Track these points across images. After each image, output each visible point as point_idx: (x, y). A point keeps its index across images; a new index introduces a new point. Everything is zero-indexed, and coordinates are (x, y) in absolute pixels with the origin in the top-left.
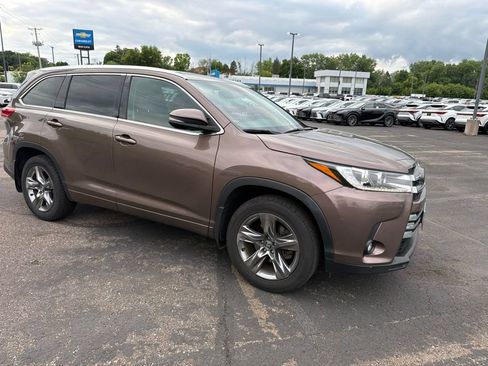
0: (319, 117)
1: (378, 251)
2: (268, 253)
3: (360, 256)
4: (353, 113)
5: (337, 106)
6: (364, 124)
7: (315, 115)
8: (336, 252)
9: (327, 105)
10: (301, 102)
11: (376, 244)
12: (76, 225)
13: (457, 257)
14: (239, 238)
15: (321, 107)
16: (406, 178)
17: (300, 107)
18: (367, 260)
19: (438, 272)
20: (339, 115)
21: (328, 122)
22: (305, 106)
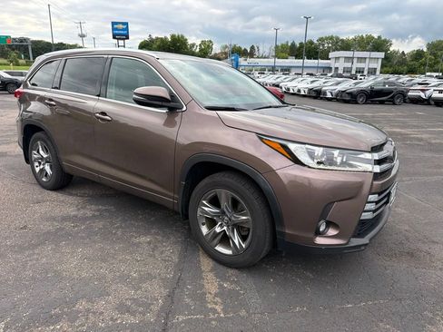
0: (329, 95)
1: (332, 232)
2: (225, 228)
4: (362, 92)
5: (347, 85)
6: (373, 103)
7: (325, 93)
8: (287, 231)
9: (338, 84)
10: (312, 82)
11: (329, 224)
12: (71, 194)
13: (435, 239)
14: (199, 213)
15: (330, 86)
16: (368, 156)
17: (310, 86)
18: (320, 241)
19: (411, 254)
20: (348, 93)
21: (338, 100)
22: (315, 85)
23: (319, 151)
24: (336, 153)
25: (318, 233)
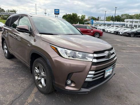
0: (121, 34)
2: (41, 78)
3: (64, 85)
4: (133, 33)
5: (128, 30)
6: (137, 37)
7: (119, 33)
9: (124, 30)
10: (116, 29)
15: (122, 30)
17: (115, 30)
20: (128, 33)
21: (124, 35)
22: (117, 30)
23: (69, 51)
24: (77, 53)
25: (67, 85)
